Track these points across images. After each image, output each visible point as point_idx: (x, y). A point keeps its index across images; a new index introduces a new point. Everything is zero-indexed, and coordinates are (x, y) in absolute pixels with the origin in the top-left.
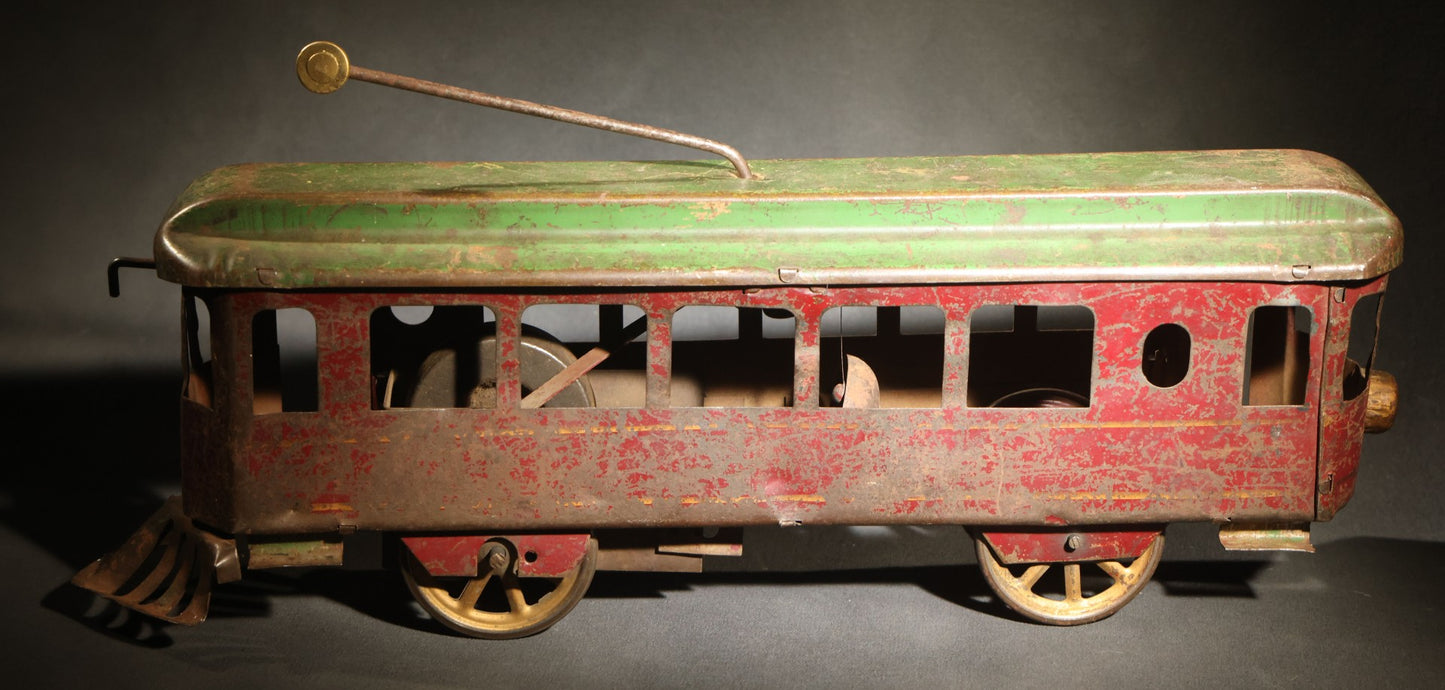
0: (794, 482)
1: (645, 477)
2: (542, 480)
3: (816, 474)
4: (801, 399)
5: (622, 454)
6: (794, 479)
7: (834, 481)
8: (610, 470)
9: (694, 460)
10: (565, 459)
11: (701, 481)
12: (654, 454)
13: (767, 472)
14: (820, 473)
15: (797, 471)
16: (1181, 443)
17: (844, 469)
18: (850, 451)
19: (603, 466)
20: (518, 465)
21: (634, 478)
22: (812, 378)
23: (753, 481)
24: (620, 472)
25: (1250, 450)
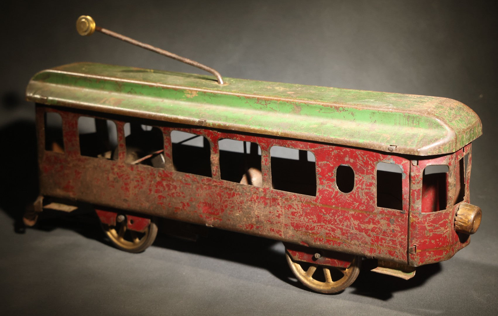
0: (212, 209)
1: (163, 197)
2: (131, 192)
3: (219, 207)
4: (214, 175)
5: (157, 187)
6: (212, 208)
7: (225, 211)
8: (152, 193)
9: (179, 193)
10: (138, 185)
11: (181, 202)
12: (167, 189)
13: (203, 203)
14: (220, 207)
15: (213, 204)
16: (352, 219)
17: (228, 207)
18: (230, 200)
19: (150, 190)
20: (124, 185)
21: (160, 197)
22: (217, 167)
23: (198, 206)
24: (155, 194)
25: (381, 227)
